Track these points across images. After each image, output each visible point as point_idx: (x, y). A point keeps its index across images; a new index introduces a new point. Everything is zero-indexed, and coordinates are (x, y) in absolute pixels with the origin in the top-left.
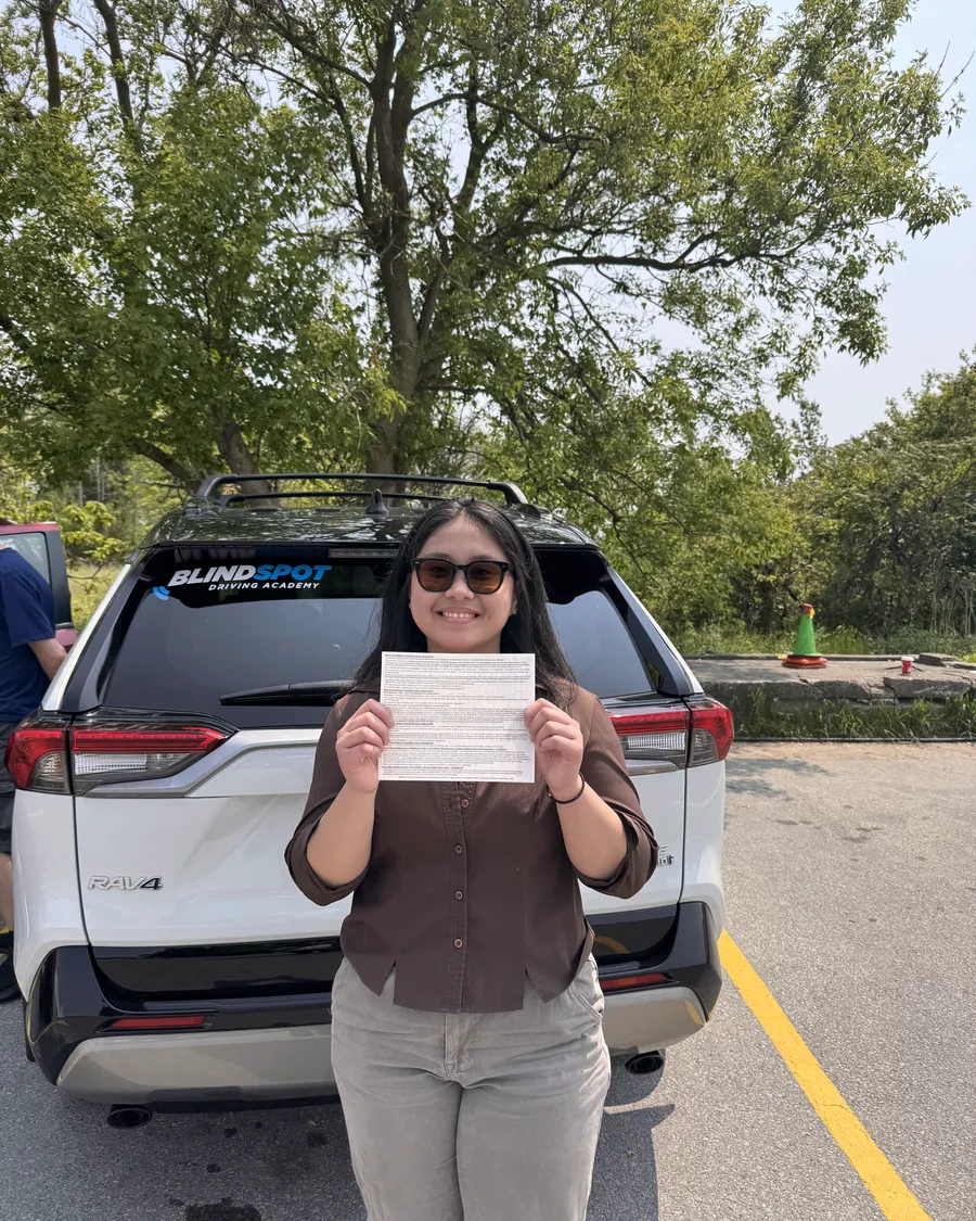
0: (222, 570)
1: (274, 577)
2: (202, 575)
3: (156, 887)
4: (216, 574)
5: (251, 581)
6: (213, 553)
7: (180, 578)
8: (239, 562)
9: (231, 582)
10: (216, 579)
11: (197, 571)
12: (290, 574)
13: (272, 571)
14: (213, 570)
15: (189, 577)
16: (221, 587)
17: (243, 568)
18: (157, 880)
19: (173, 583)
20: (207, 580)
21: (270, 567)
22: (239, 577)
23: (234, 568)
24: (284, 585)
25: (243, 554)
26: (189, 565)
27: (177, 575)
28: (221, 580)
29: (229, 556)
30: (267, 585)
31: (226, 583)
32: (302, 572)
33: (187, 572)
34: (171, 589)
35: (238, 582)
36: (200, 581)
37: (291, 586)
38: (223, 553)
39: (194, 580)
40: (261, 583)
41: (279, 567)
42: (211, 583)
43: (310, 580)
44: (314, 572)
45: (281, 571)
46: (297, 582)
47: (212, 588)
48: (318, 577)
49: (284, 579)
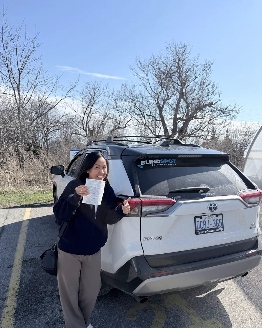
0: (152, 161)
1: (165, 162)
2: (148, 162)
3: (161, 239)
4: (152, 162)
5: (160, 163)
6: (149, 157)
9: (156, 164)
10: (152, 163)
11: (146, 161)
13: (164, 161)
14: (150, 161)
15: (145, 163)
16: (155, 165)
17: (157, 160)
18: (161, 237)
19: (142, 164)
20: (150, 163)
21: (163, 160)
22: (157, 163)
23: (155, 160)
24: (168, 164)
25: (157, 157)
26: (144, 160)
27: (142, 162)
28: (154, 164)
30: (165, 164)
31: (155, 164)
32: (171, 161)
33: (144, 162)
34: (142, 165)
35: (157, 164)
37: (170, 164)
38: (152, 157)
39: (147, 163)
42: (151, 164)
43: (173, 163)
44: (173, 161)
45: (166, 161)
46: (171, 163)
47: (153, 165)
48: (175, 162)
49: (168, 163)
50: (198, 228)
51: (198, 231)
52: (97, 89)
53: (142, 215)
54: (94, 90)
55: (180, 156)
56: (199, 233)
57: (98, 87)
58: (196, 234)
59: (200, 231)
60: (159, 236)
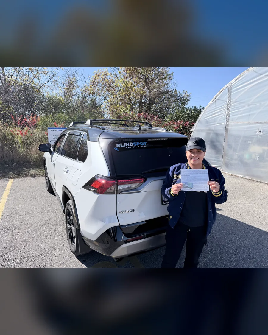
0: (126, 143)
2: (123, 145)
3: (134, 211)
4: (126, 144)
5: (133, 146)
6: (124, 140)
7: (118, 146)
8: (129, 142)
9: (130, 146)
10: (126, 146)
11: (121, 144)
12: (140, 144)
13: (136, 144)
14: (124, 144)
15: (120, 145)
16: (128, 147)
17: (130, 143)
18: (134, 210)
19: (117, 147)
20: (125, 146)
22: (131, 145)
23: (128, 143)
24: (140, 147)
25: (130, 140)
27: (117, 145)
28: (127, 146)
29: (127, 141)
30: (137, 147)
31: (129, 146)
32: (142, 144)
33: (119, 144)
34: (117, 148)
35: (131, 146)
36: (123, 146)
38: (126, 140)
39: (121, 146)
40: (136, 146)
41: (137, 143)
42: (126, 147)
44: (144, 144)
45: (138, 144)
46: (142, 146)
47: (127, 148)
48: (145, 145)
49: (140, 145)
50: (164, 200)
51: (164, 202)
52: (76, 75)
53: (117, 192)
54: (74, 76)
55: (149, 140)
56: (165, 203)
57: (76, 73)
58: (163, 204)
59: (165, 202)
60: (132, 209)
